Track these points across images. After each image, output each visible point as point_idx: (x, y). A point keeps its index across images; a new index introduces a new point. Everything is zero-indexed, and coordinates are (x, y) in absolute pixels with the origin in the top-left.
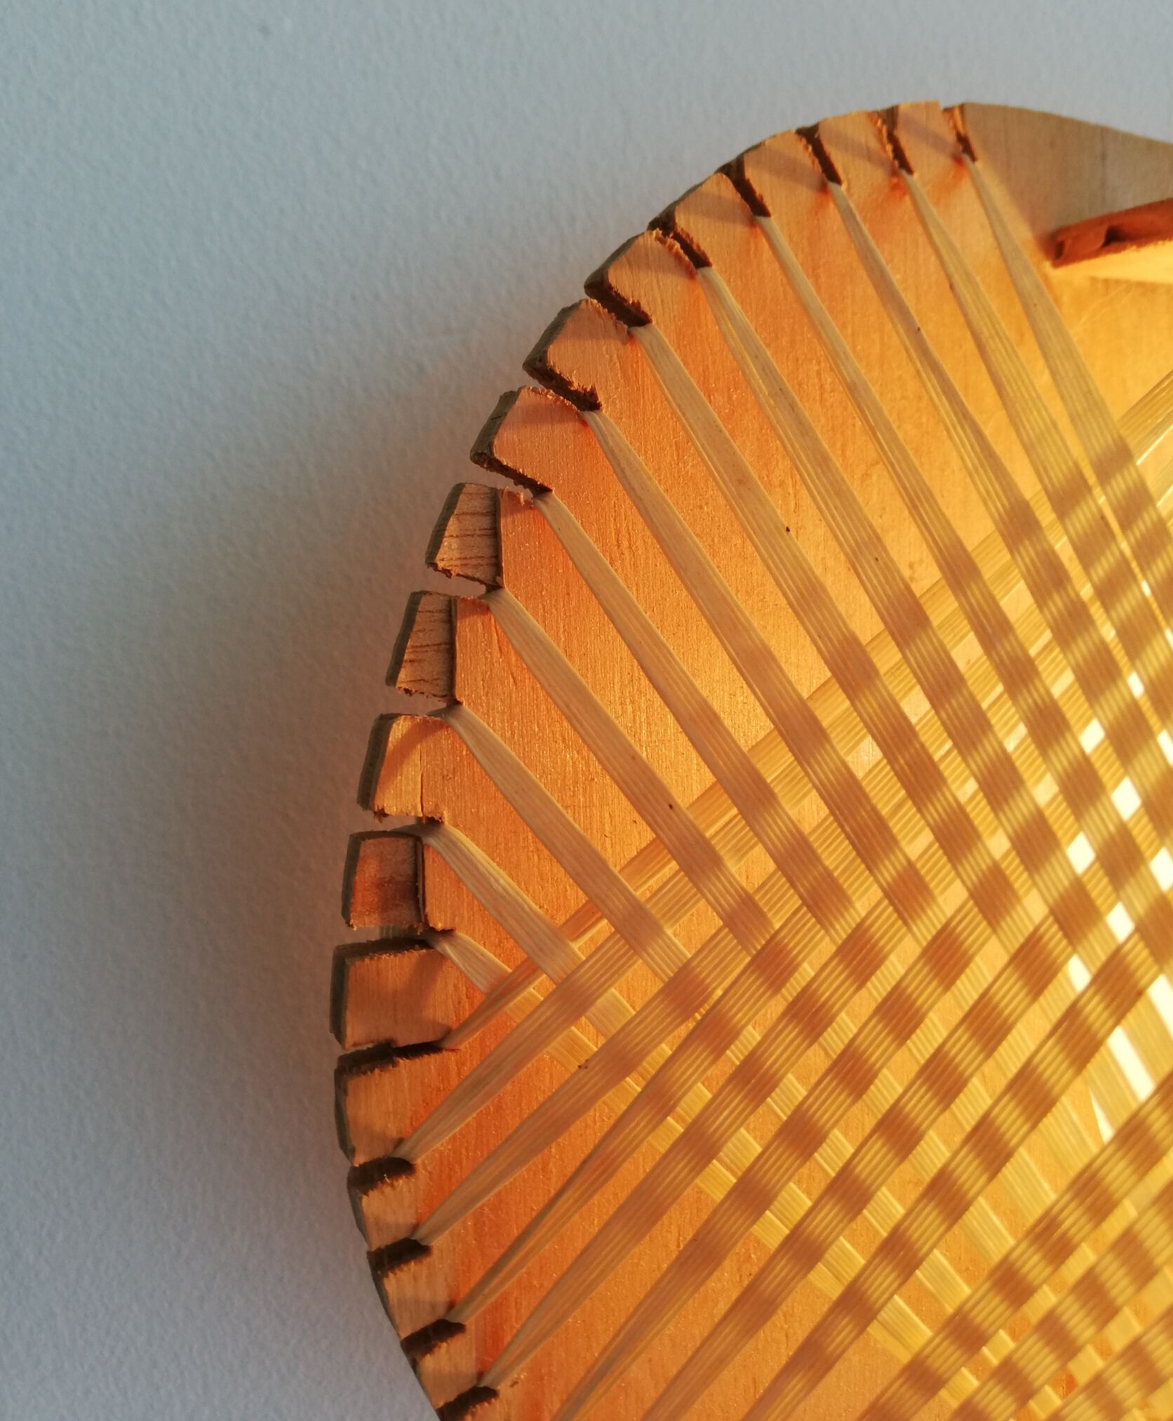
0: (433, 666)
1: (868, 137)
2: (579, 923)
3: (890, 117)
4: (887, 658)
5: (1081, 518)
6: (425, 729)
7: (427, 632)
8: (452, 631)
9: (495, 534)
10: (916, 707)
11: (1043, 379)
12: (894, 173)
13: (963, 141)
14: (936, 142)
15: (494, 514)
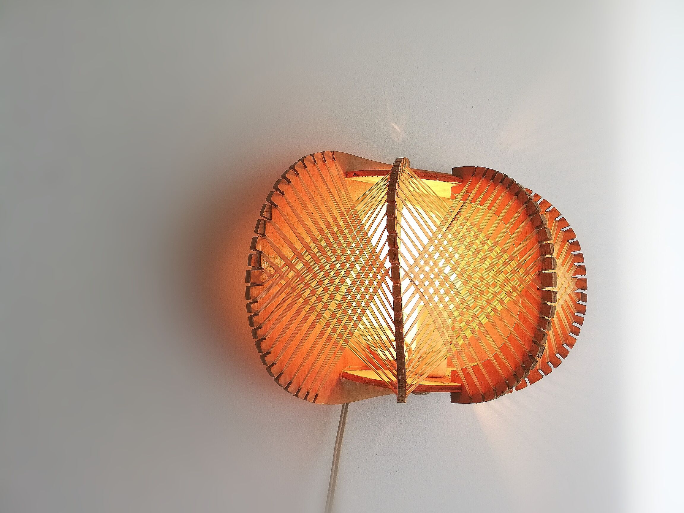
0: (262, 230)
1: (320, 156)
2: (283, 266)
3: (323, 153)
4: (326, 230)
5: (349, 214)
6: (261, 239)
7: (261, 225)
8: (265, 225)
9: (271, 212)
10: (330, 236)
11: (345, 195)
12: (324, 162)
13: (333, 157)
14: (329, 157)
15: (271, 209)
